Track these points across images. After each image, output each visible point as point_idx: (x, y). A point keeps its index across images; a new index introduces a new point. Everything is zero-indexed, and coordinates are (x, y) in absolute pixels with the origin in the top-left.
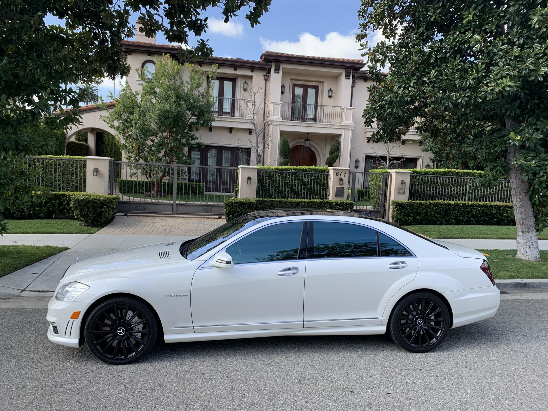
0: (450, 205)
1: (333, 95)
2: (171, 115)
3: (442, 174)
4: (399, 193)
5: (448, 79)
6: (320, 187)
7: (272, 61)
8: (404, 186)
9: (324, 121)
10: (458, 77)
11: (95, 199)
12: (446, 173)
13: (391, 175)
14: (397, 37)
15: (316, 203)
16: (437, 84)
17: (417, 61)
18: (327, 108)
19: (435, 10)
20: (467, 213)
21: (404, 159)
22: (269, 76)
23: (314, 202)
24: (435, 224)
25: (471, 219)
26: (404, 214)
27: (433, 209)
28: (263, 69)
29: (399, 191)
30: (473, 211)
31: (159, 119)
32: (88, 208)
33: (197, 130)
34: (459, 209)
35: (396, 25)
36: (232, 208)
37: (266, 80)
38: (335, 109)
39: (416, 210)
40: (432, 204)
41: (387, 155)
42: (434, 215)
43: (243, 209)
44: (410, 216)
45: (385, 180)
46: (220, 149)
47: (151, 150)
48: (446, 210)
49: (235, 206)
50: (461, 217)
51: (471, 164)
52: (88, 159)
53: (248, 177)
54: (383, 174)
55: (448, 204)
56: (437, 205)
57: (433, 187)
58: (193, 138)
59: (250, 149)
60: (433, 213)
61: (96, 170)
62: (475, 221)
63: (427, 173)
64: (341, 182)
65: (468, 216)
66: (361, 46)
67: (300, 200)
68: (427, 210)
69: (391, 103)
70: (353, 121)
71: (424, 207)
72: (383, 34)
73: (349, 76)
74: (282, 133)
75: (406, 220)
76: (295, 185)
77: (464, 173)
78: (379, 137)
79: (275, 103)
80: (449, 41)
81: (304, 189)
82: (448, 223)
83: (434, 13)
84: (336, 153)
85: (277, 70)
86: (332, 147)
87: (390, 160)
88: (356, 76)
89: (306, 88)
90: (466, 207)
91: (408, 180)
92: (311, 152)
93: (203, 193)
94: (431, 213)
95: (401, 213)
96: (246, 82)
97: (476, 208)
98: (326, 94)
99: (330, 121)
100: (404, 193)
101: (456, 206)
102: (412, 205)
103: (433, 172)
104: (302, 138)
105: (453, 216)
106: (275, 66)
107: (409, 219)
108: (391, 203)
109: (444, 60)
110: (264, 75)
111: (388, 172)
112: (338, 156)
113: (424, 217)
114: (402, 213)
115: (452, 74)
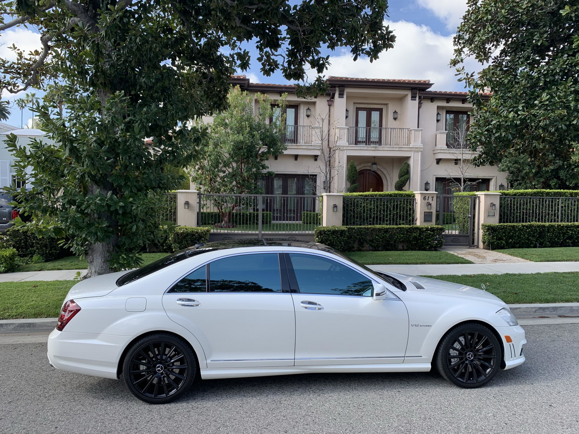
0: (544, 226)
1: (399, 117)
2: (245, 146)
3: (531, 195)
4: (488, 216)
5: (562, 102)
6: (407, 212)
7: (336, 85)
8: (494, 209)
9: (392, 144)
10: (572, 100)
11: (193, 232)
12: (535, 194)
13: (479, 198)
14: (491, 60)
15: (405, 229)
16: (550, 107)
17: (525, 85)
18: (394, 130)
19: (541, 34)
20: (562, 235)
21: (480, 180)
22: (332, 101)
23: (403, 228)
24: (528, 247)
25: (567, 241)
26: (496, 238)
27: (526, 232)
28: (328, 95)
29: (489, 213)
30: (569, 233)
31: (233, 150)
32: (187, 241)
33: (267, 159)
34: (554, 230)
35: (490, 49)
36: (325, 236)
37: (330, 106)
38: (403, 131)
39: (509, 233)
40: (525, 226)
41: (462, 177)
42: (528, 238)
44: (502, 239)
45: (473, 203)
46: (286, 177)
47: (224, 181)
48: (540, 232)
49: (327, 234)
50: (556, 239)
51: (553, 183)
52: (179, 192)
53: (334, 205)
54: (471, 196)
55: (542, 226)
56: (531, 226)
57: (523, 209)
58: (264, 167)
59: (316, 175)
60: (526, 236)
61: (187, 203)
62: (571, 243)
63: (515, 195)
64: (429, 207)
65: (564, 238)
66: (458, 71)
67: (388, 226)
68: (520, 232)
69: (499, 127)
70: (422, 143)
71: (517, 229)
72: (476, 58)
73: (415, 97)
74: (349, 158)
75: (498, 243)
76: (380, 211)
77: (554, 192)
78: (482, 161)
79: (340, 128)
80: (558, 64)
81: (390, 214)
82: (542, 245)
83: (541, 37)
84: (406, 176)
85: (341, 95)
86: (401, 170)
87: (465, 181)
88: (422, 97)
89: (369, 111)
90: (561, 228)
91: (497, 203)
92: (376, 175)
93: (270, 222)
94: (524, 236)
95: (493, 236)
96: (309, 109)
97: (572, 229)
98: (391, 116)
99: (398, 143)
100: (494, 216)
101: (551, 227)
102: (504, 228)
103: (522, 193)
104: (368, 162)
105: (548, 238)
106: (340, 91)
107: (502, 243)
108: (481, 227)
109: (554, 82)
110: (328, 101)
111: (475, 195)
112: (408, 180)
113: (517, 240)
114: (495, 236)
115: (566, 96)
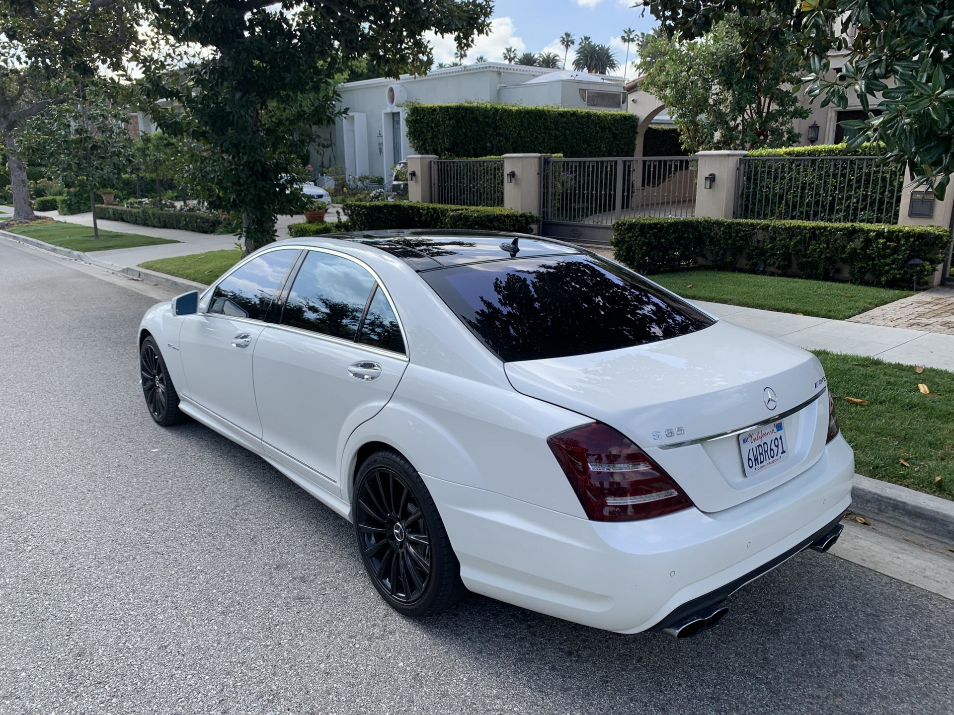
43: (633, 237)
61: (512, 175)
76: (826, 190)
